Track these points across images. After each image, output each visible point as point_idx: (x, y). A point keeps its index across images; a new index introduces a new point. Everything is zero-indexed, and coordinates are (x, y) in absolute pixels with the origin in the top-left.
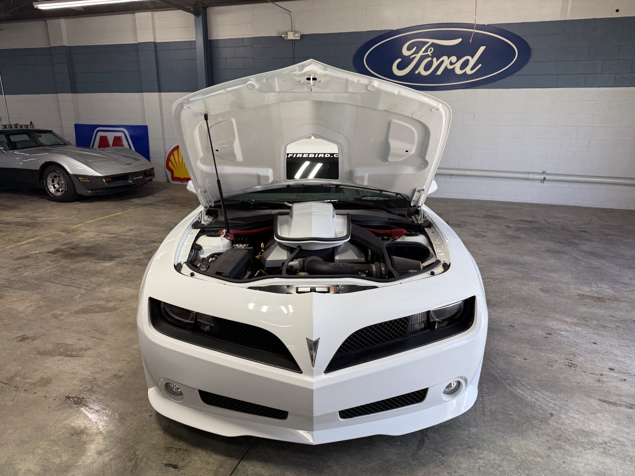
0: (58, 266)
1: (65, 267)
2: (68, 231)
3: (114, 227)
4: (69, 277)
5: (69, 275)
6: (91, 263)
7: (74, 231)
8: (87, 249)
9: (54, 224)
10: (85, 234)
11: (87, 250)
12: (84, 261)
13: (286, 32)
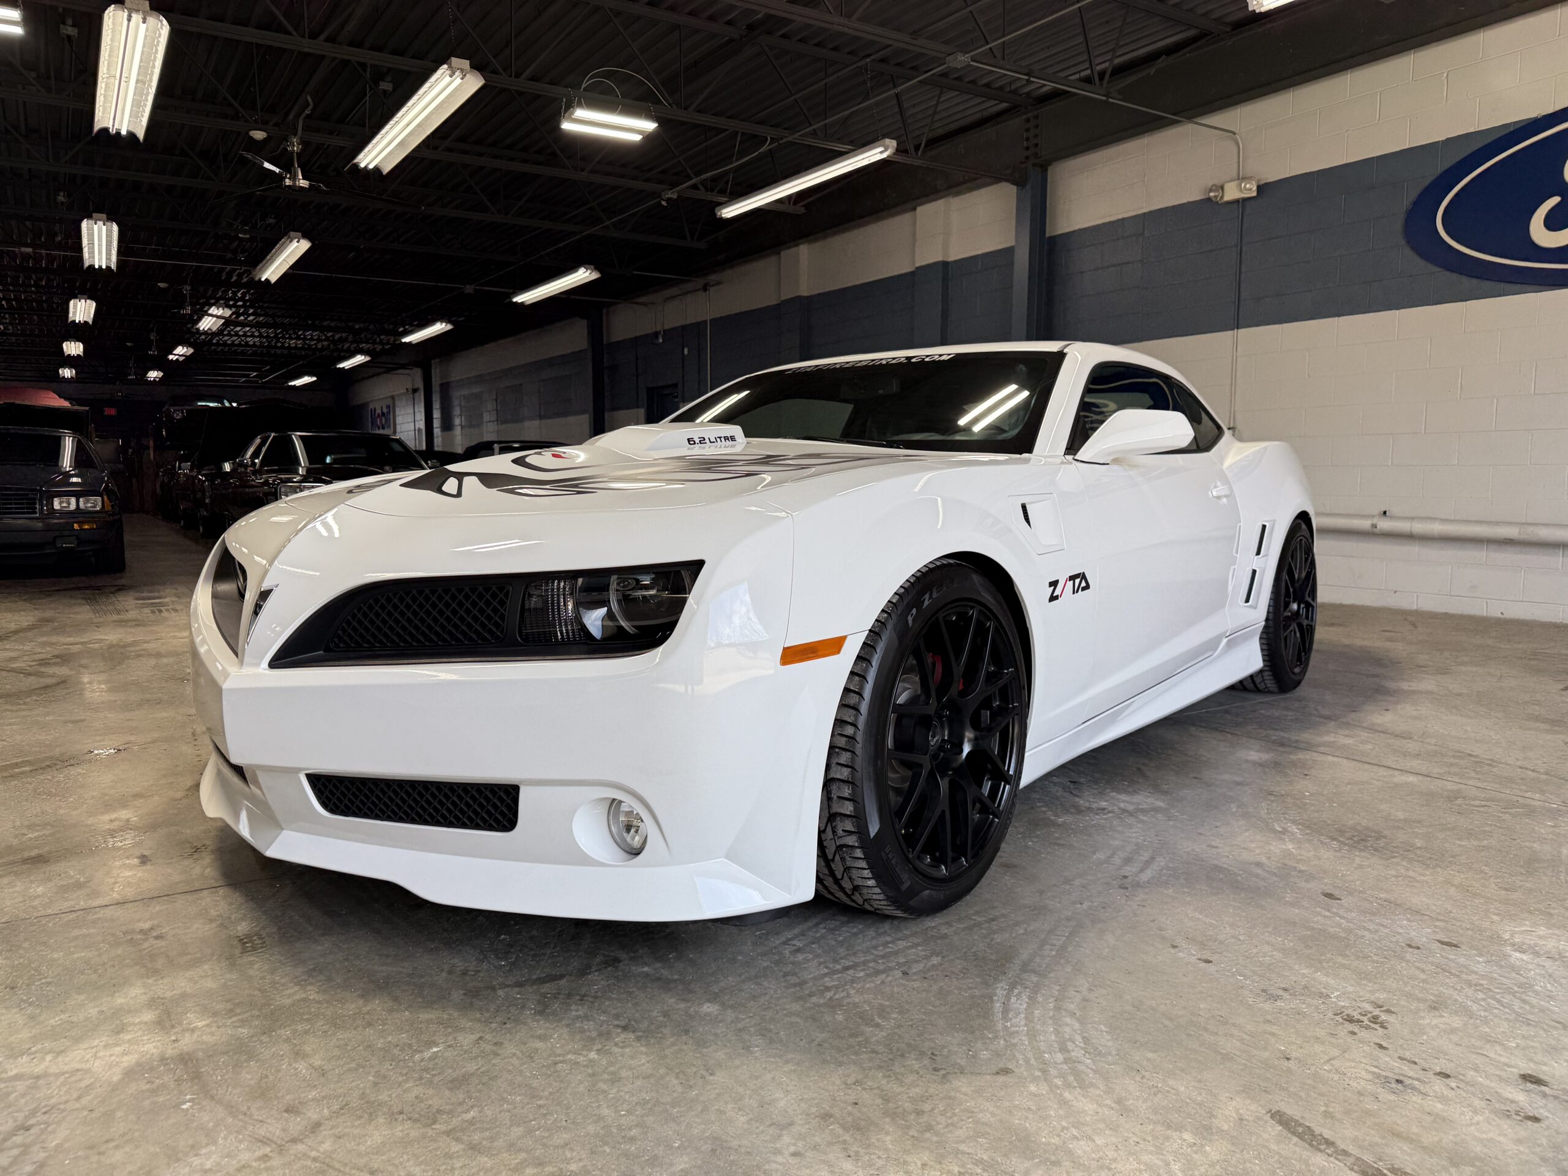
13: (1219, 184)
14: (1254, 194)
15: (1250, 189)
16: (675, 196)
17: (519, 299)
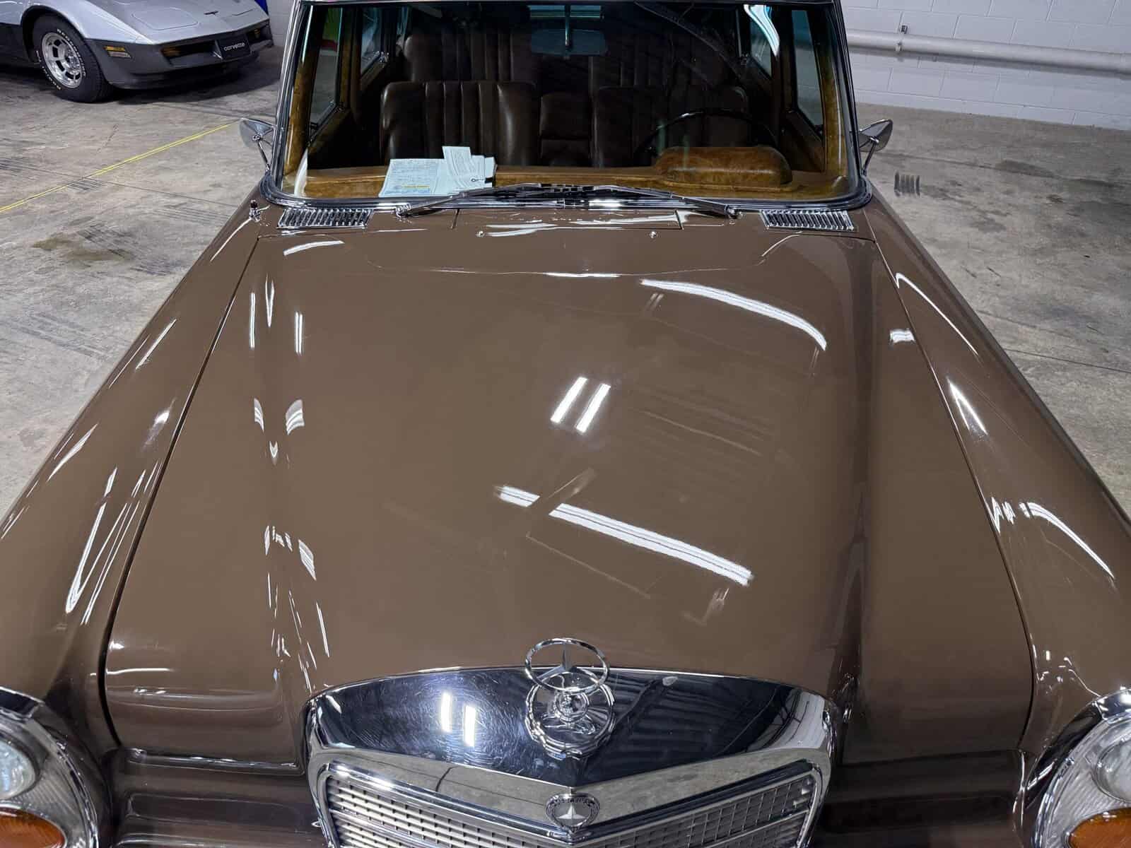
0: (53, 286)
1: (65, 289)
2: (83, 185)
3: (180, 175)
4: (71, 321)
5: (72, 316)
6: (121, 280)
7: (98, 184)
8: (119, 239)
9: (59, 162)
10: (118, 193)
11: (116, 242)
12: (108, 274)
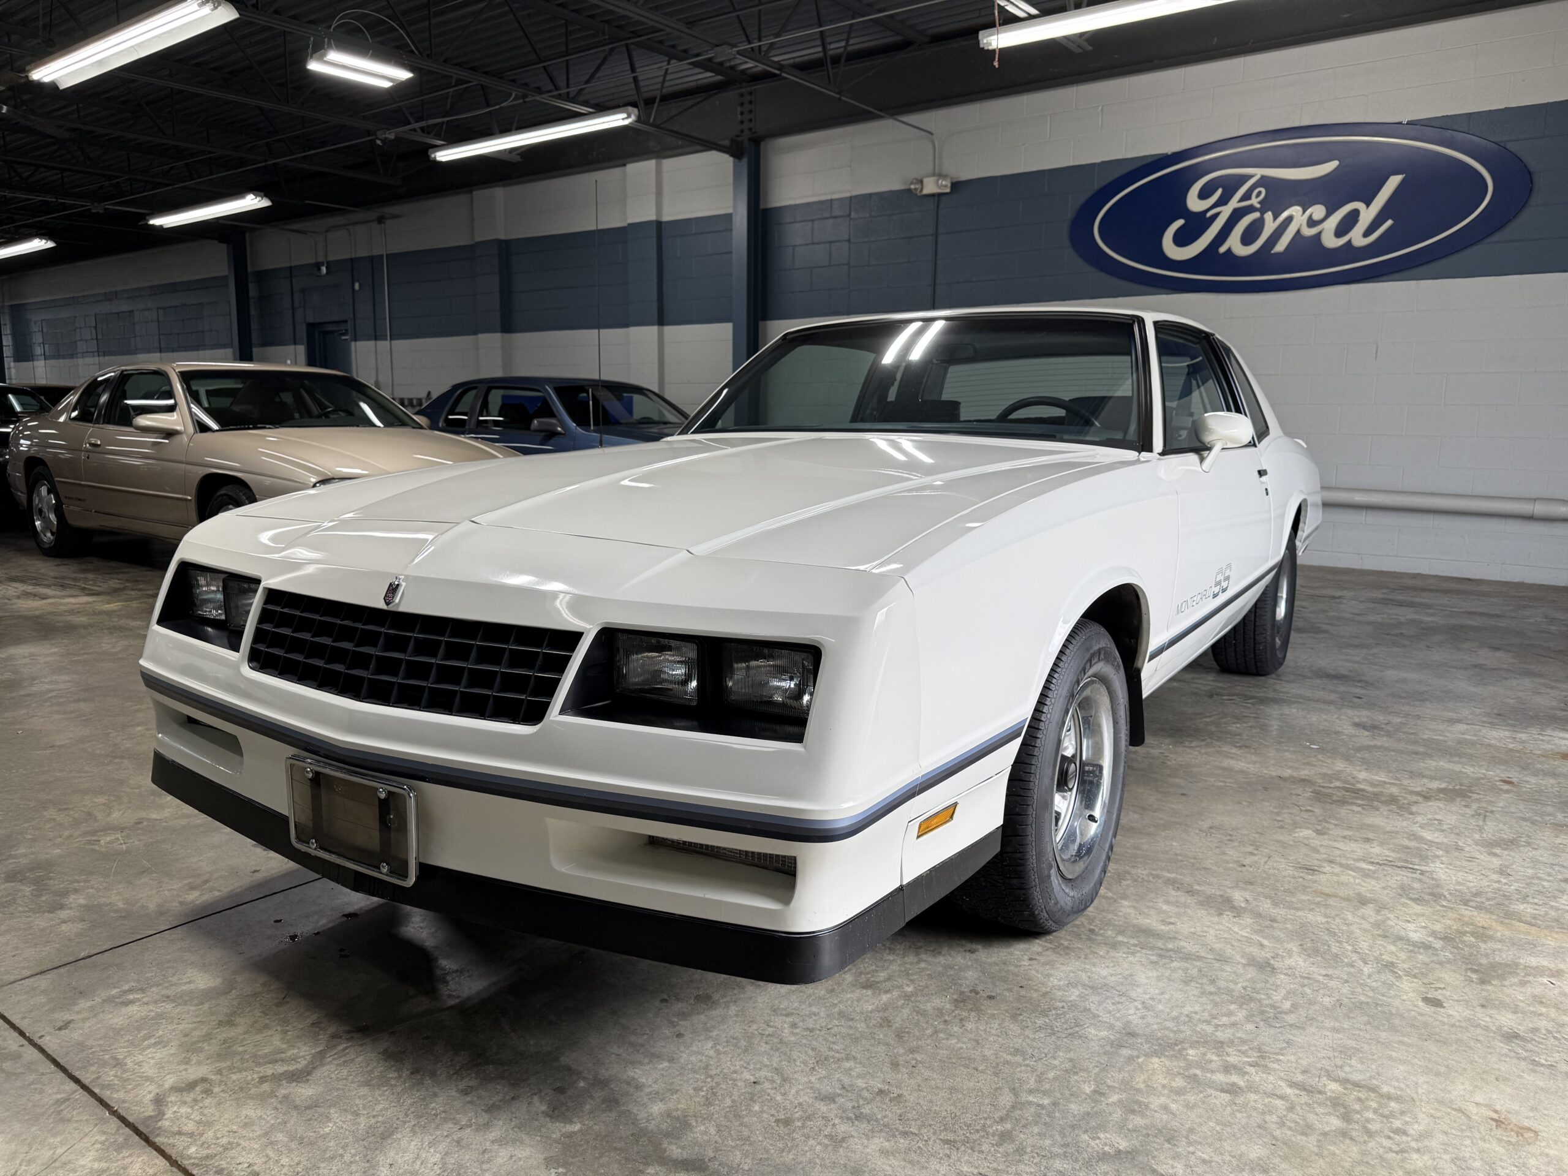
13: (919, 178)
14: (948, 190)
15: (944, 186)
16: (392, 137)
17: (156, 222)
